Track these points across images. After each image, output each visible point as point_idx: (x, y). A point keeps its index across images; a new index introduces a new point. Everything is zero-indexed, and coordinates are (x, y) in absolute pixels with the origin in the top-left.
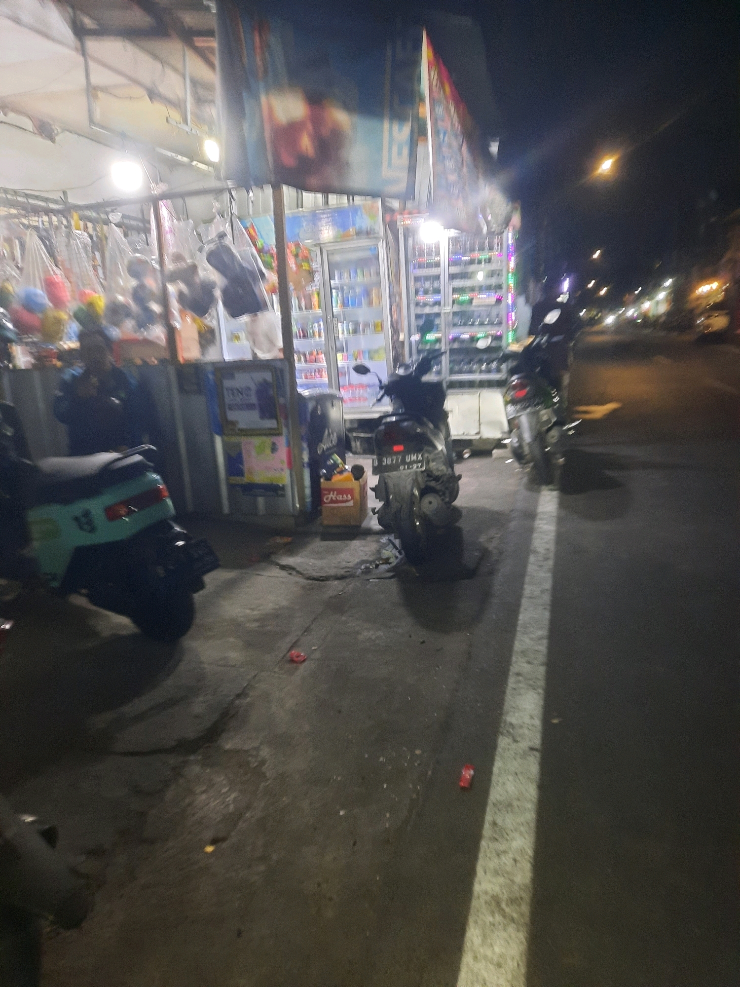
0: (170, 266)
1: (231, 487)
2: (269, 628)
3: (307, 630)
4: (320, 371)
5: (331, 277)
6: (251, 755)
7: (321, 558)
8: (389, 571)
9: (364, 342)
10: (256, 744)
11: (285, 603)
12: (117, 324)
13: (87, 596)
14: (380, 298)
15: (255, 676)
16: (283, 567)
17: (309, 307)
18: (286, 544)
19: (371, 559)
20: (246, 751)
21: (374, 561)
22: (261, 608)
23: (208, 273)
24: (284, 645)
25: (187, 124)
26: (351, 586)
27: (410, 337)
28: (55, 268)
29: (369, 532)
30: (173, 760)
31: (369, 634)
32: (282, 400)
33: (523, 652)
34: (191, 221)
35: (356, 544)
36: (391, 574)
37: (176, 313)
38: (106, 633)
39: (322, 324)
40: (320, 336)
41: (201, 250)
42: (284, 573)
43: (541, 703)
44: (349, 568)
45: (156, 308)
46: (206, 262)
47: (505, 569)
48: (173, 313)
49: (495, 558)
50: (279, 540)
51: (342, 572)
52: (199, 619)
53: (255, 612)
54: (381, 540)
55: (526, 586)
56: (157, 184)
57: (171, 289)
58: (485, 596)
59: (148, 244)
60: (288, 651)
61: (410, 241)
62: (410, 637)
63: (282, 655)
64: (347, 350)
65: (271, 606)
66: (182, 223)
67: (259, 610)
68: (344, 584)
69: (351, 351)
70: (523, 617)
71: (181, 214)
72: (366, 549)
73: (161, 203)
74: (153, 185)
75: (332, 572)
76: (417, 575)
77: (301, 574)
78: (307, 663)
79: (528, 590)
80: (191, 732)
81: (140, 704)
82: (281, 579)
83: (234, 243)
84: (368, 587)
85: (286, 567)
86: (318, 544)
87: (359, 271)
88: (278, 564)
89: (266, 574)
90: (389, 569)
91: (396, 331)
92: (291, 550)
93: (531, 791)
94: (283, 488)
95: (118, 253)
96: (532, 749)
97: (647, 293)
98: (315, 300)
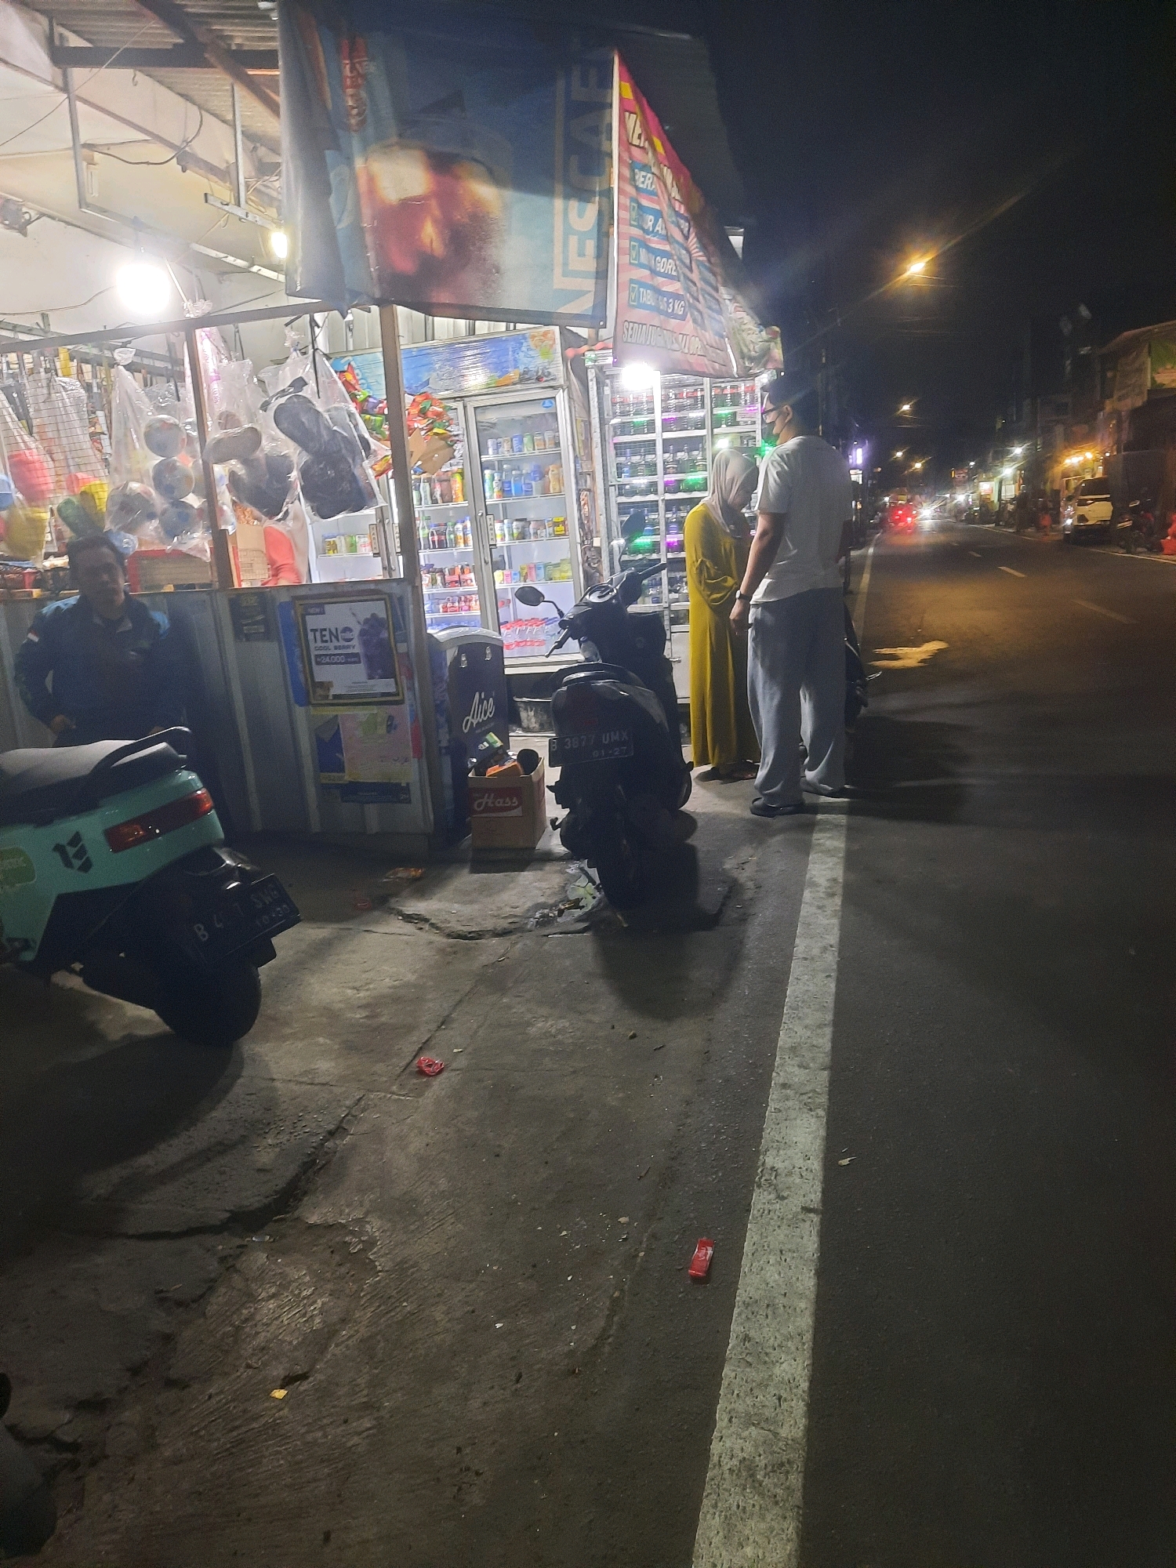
0: (214, 433)
1: (324, 789)
2: (383, 1019)
3: (445, 1022)
4: (466, 598)
5: (482, 450)
6: (352, 1233)
7: (471, 902)
8: (579, 920)
9: (537, 551)
10: (358, 1214)
11: (411, 977)
12: (130, 529)
13: (80, 973)
14: (560, 480)
15: (359, 1100)
16: (409, 918)
17: (447, 497)
18: (416, 879)
19: (551, 901)
20: (343, 1226)
21: (556, 905)
22: (371, 986)
23: (277, 443)
24: (409, 1046)
25: (239, 205)
26: (518, 946)
27: (609, 543)
28: (26, 438)
29: (548, 857)
30: (223, 1245)
31: (547, 1025)
32: (402, 648)
33: (794, 1050)
34: (248, 361)
35: (527, 877)
36: (585, 925)
37: (227, 509)
38: (115, 1034)
39: (468, 524)
40: (465, 542)
41: (265, 407)
42: (409, 928)
43: (822, 1133)
44: (516, 916)
45: (194, 501)
46: (274, 425)
47: (765, 913)
48: (221, 510)
49: (749, 894)
50: (402, 873)
51: (504, 924)
52: (267, 1006)
53: (361, 995)
54: (567, 870)
55: (797, 941)
56: (194, 302)
57: (219, 470)
58: (733, 958)
59: (179, 399)
60: (415, 1057)
61: (607, 390)
62: (613, 1027)
63: (404, 1063)
64: (511, 567)
65: (388, 982)
66: (234, 365)
67: (367, 990)
68: (508, 944)
69: (517, 567)
70: (793, 991)
71: (234, 348)
72: (544, 885)
73: (199, 333)
74: (187, 304)
75: (489, 925)
76: (625, 926)
77: (438, 928)
78: (445, 1075)
79: (801, 946)
80: (252, 1197)
81: (171, 1151)
82: (405, 937)
83: (319, 397)
84: (546, 947)
85: (413, 918)
86: (466, 879)
87: (526, 440)
88: (400, 913)
89: (382, 929)
90: (580, 916)
91: (587, 533)
92: (422, 888)
93: (808, 1281)
94: (406, 789)
95: (130, 413)
96: (806, 1210)
97: (985, 468)
98: (457, 484)
